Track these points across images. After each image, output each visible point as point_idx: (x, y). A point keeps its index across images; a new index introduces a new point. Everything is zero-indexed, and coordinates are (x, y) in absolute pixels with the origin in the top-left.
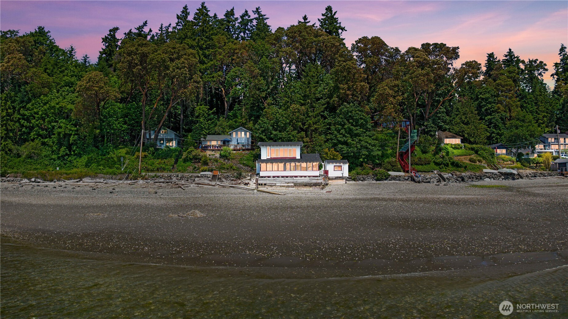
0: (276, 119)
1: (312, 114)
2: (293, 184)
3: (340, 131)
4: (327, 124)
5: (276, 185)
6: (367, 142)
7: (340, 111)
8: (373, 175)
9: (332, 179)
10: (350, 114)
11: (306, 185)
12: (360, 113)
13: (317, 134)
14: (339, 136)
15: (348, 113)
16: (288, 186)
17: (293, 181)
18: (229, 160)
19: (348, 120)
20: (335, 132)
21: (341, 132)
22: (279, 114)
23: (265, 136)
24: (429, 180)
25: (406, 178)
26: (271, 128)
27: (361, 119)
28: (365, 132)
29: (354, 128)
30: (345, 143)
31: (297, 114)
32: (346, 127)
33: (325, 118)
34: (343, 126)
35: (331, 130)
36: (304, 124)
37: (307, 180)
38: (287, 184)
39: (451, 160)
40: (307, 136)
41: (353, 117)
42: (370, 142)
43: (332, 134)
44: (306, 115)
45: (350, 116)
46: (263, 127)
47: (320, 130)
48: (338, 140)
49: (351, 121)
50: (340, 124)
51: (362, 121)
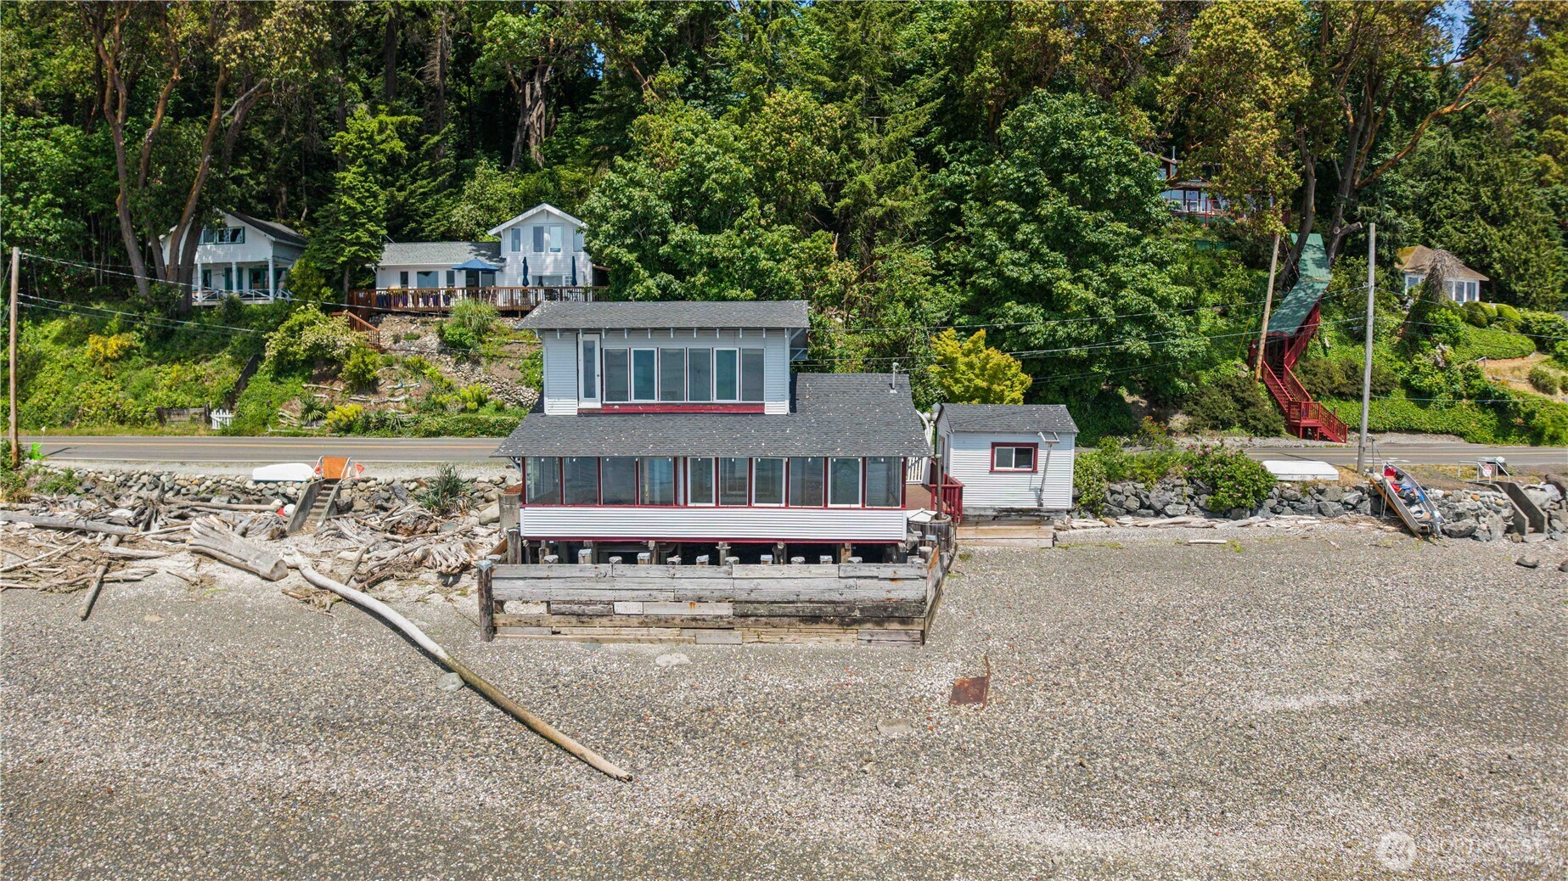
0: (692, 165)
1: (874, 142)
2: (726, 610)
3: (1014, 228)
4: (946, 191)
5: (609, 613)
6: (1149, 292)
7: (1014, 129)
8: (1190, 480)
9: (979, 520)
10: (1065, 143)
11: (813, 619)
12: (1113, 141)
13: (897, 242)
14: (1006, 256)
15: (1053, 141)
16: (696, 623)
17: (724, 585)
18: (476, 363)
19: (1056, 179)
20: (991, 236)
21: (1020, 237)
22: (710, 141)
23: (631, 249)
24: (1471, 522)
25: (1351, 497)
26: (665, 209)
27: (1121, 169)
28: (1136, 241)
29: (1086, 216)
30: (1039, 294)
31: (798, 140)
32: (1047, 208)
33: (936, 164)
34: (1030, 201)
35: (963, 225)
36: (834, 191)
37: (822, 584)
38: (685, 610)
39: (1476, 382)
40: (845, 252)
41: (1084, 157)
42: (1162, 291)
43: (967, 240)
44: (844, 149)
45: (1066, 155)
46: (626, 207)
47: (910, 221)
48: (999, 274)
49: (1069, 178)
50: (1017, 196)
51: (1127, 181)
